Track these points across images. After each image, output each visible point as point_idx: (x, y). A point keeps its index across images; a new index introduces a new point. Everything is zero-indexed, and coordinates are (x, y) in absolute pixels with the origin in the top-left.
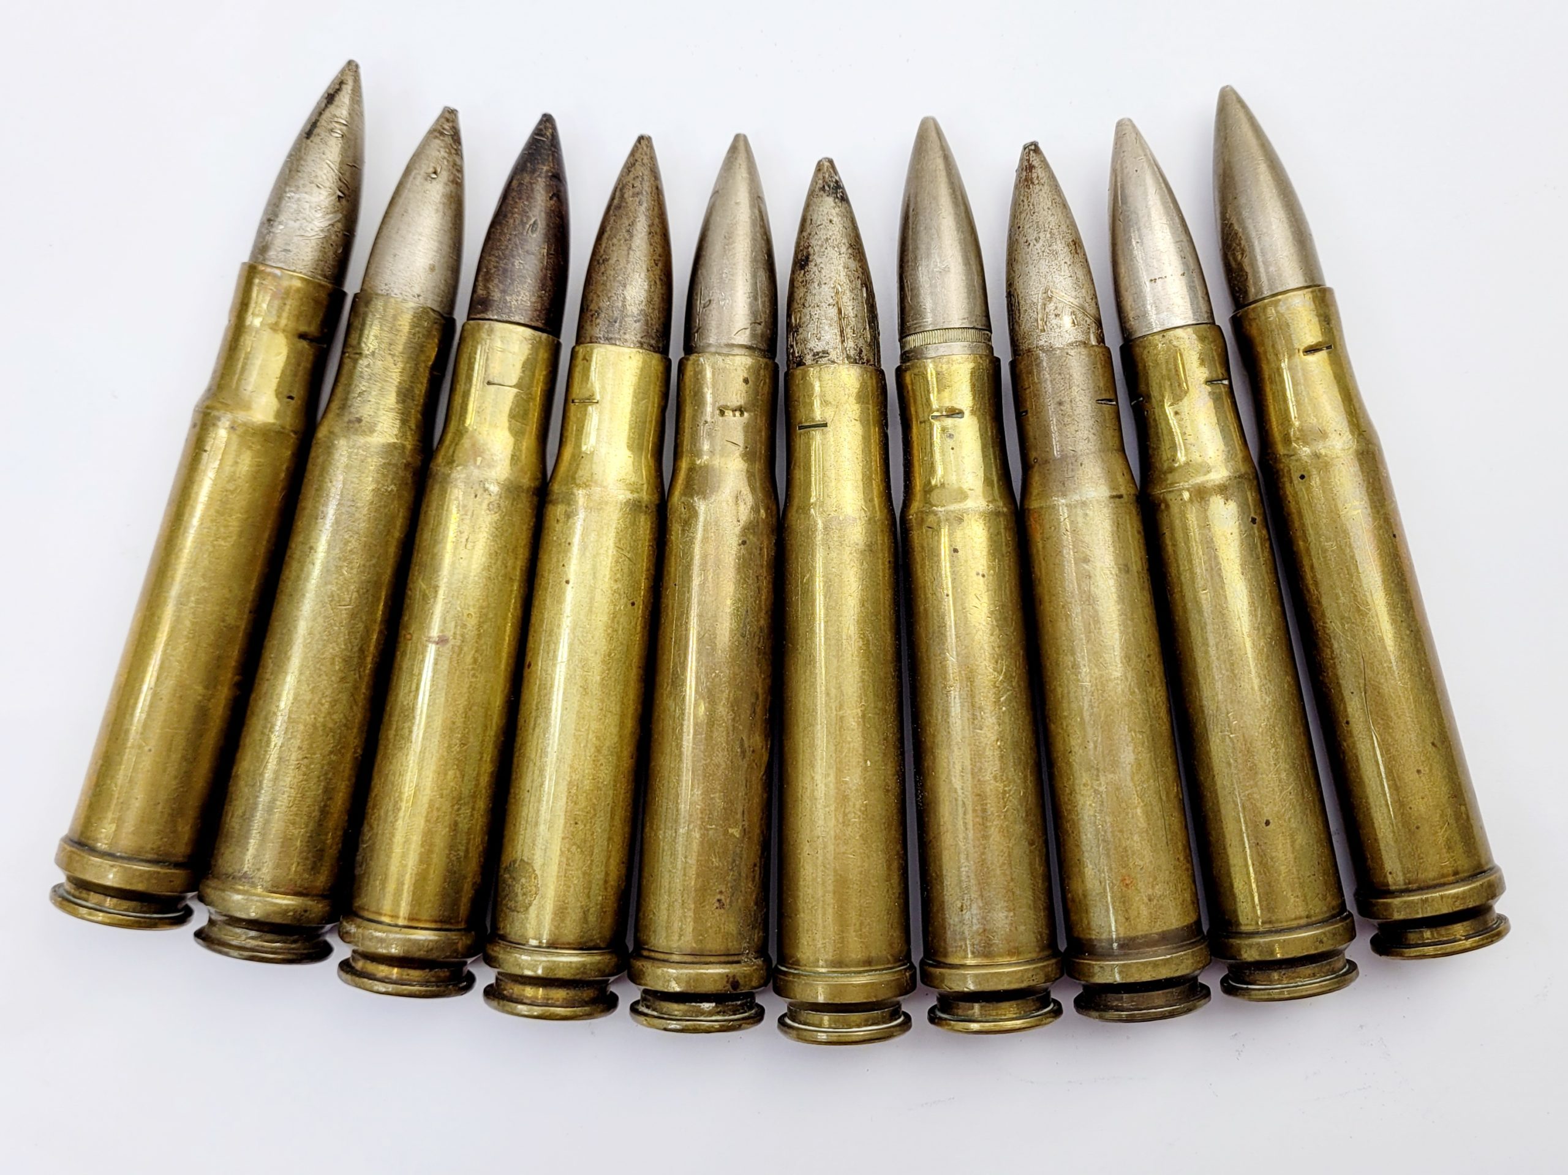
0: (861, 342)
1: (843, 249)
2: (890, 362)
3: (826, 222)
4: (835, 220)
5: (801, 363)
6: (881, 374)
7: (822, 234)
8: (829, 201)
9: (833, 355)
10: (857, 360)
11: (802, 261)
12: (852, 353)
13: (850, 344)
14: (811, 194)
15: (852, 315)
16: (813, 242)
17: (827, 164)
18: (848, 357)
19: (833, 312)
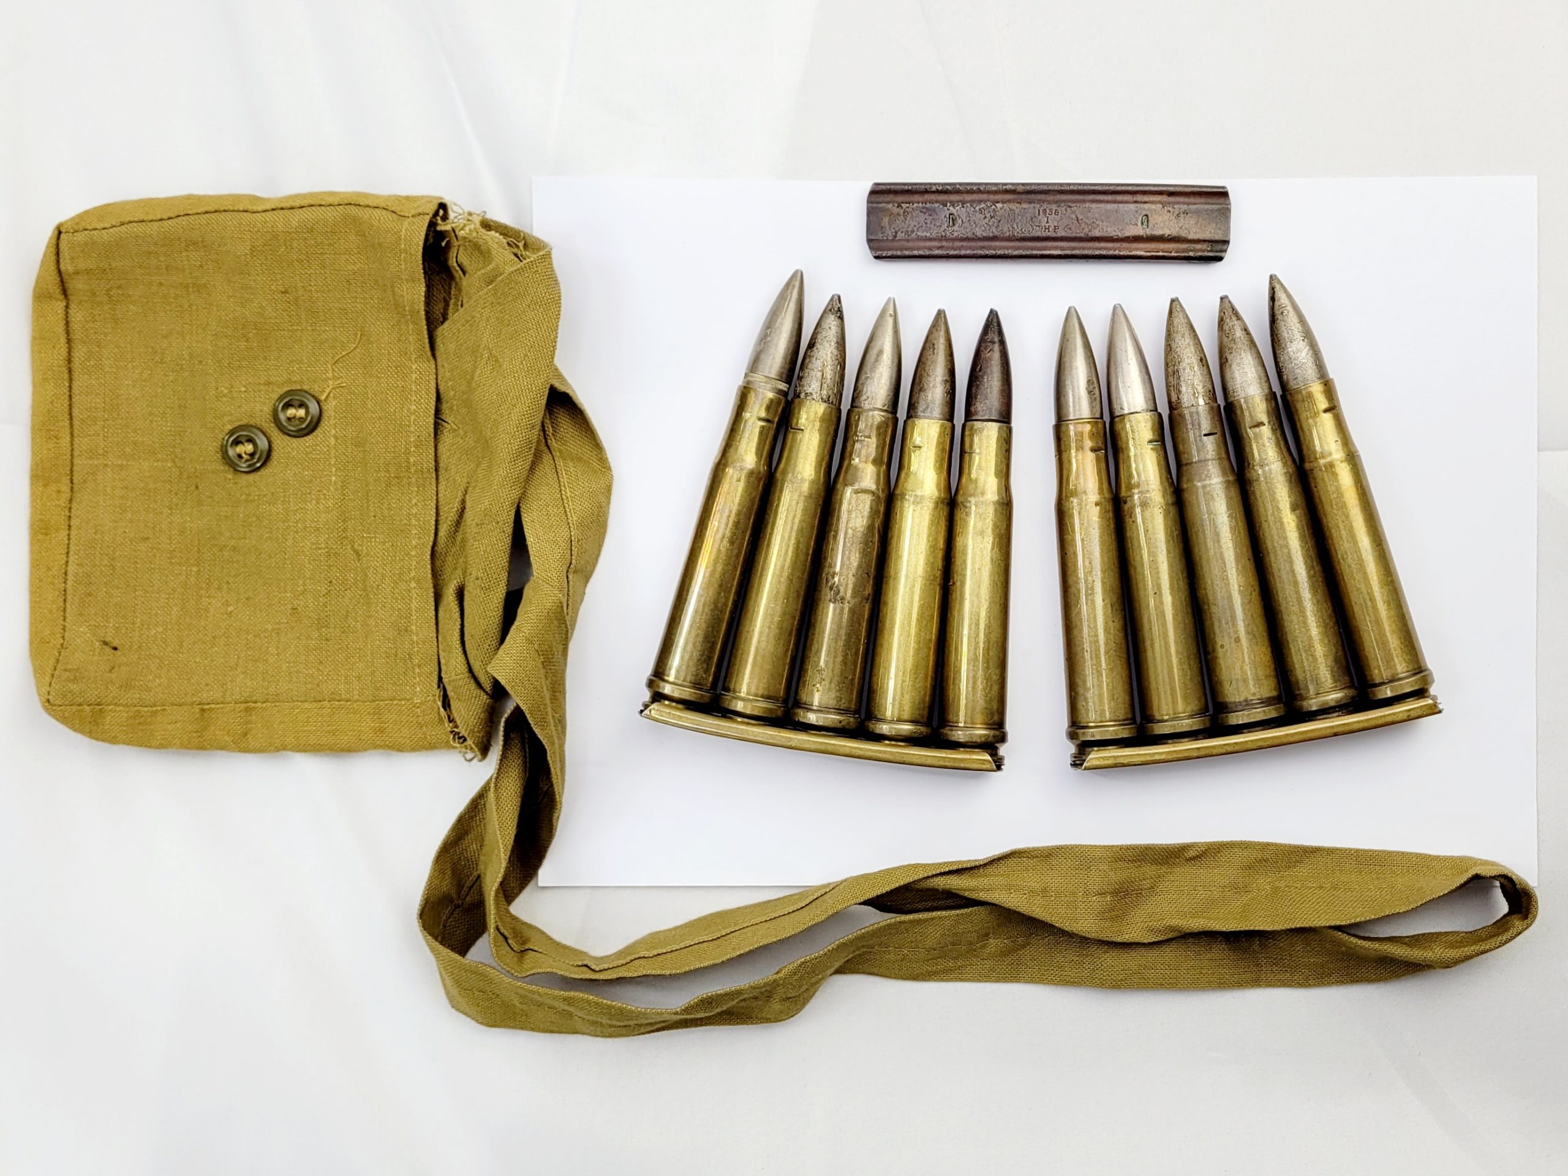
0: (830, 392)
1: (833, 344)
2: (845, 406)
3: (827, 328)
4: (832, 327)
5: (799, 397)
6: (839, 410)
7: (824, 334)
8: (832, 317)
9: (814, 396)
10: (827, 401)
11: (811, 345)
12: (824, 397)
13: (825, 392)
14: (825, 312)
15: (829, 377)
16: (819, 337)
17: (836, 297)
18: (822, 399)
19: (819, 374)
